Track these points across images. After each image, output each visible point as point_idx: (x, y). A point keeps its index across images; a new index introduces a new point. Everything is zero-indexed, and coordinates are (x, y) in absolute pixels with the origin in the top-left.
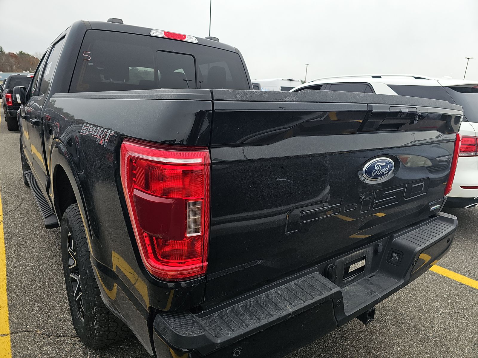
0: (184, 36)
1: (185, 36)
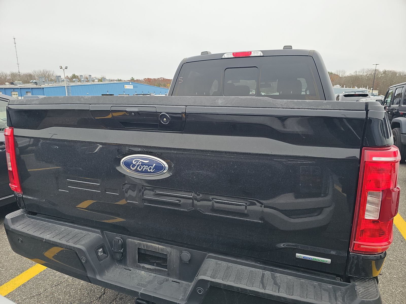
0: (249, 53)
1: (251, 52)
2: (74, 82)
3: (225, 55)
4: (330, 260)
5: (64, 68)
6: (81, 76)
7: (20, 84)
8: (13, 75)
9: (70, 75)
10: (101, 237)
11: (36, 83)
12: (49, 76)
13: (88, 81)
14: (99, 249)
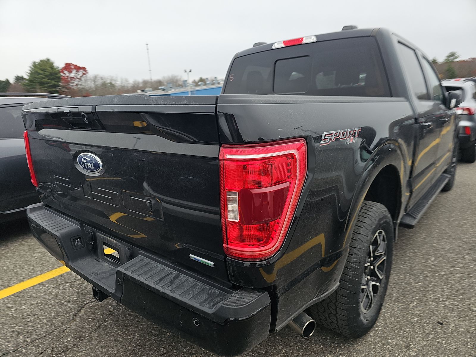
1: (302, 39)
2: (199, 85)
3: (276, 44)
4: (213, 263)
5: (188, 71)
6: (207, 79)
7: (150, 91)
8: (145, 83)
9: (197, 79)
10: (80, 229)
11: (163, 90)
12: (177, 81)
13: (213, 84)
14: (77, 239)
